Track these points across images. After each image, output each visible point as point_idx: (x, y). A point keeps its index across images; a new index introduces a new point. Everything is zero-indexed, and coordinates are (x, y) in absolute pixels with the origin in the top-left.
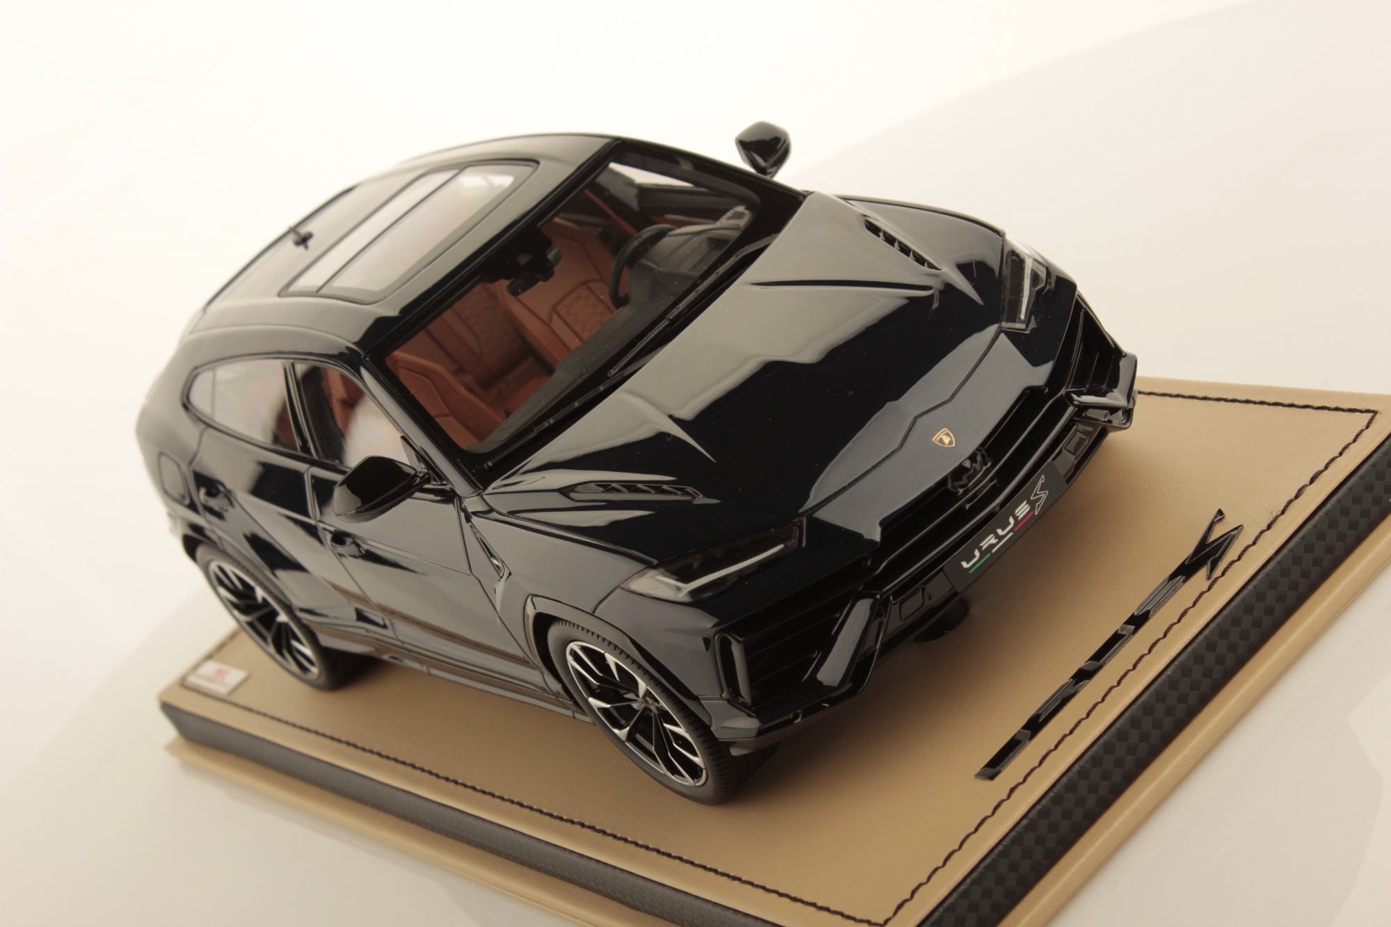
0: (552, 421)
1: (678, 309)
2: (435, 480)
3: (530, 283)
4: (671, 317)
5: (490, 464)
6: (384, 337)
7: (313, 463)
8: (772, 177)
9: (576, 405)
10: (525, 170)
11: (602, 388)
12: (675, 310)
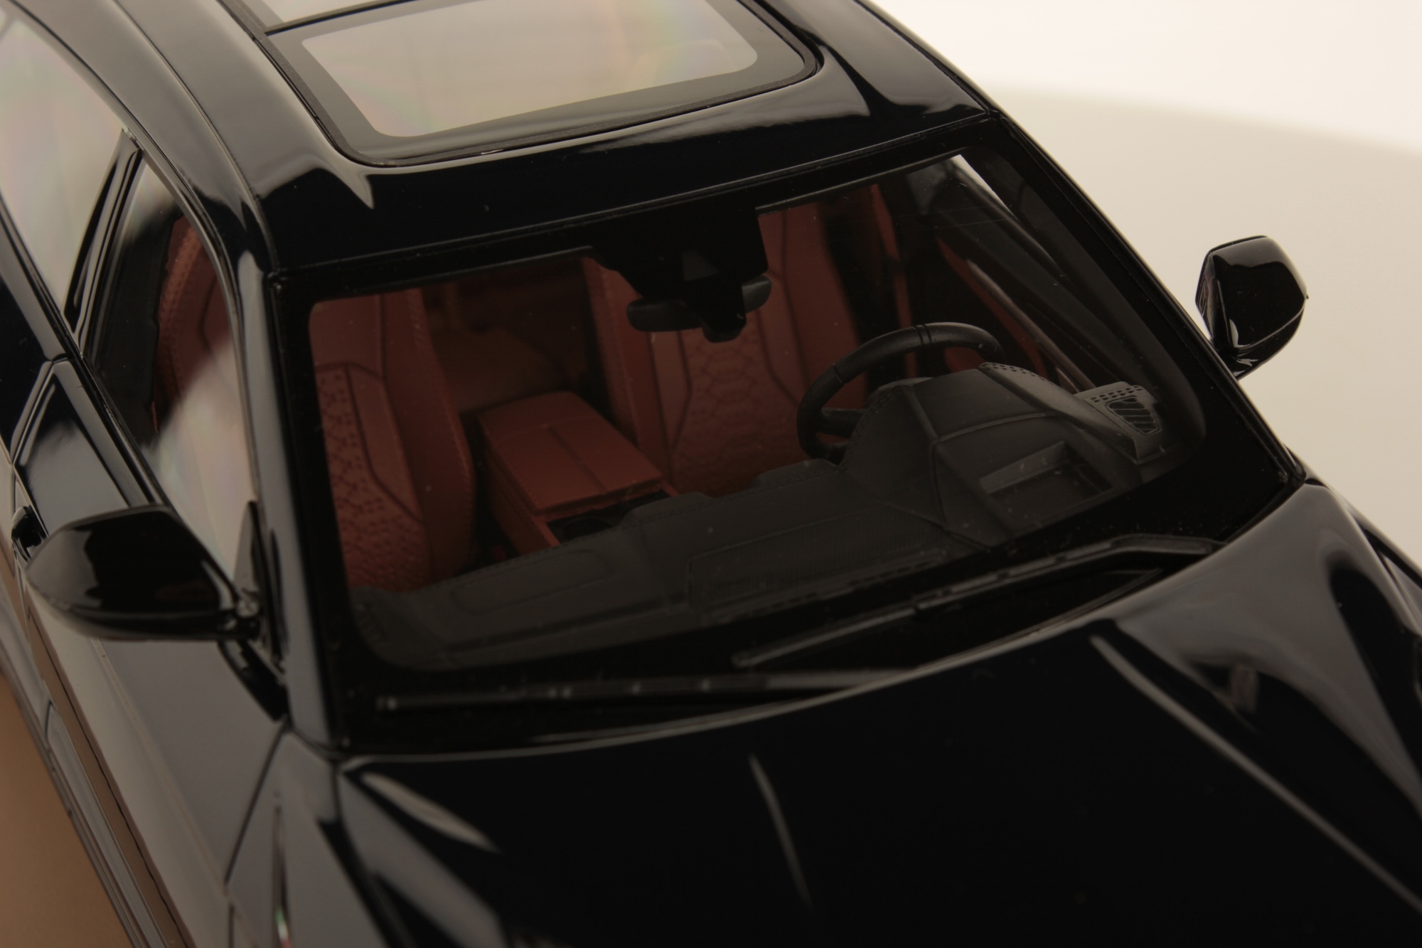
0: (567, 693)
1: (947, 593)
2: (264, 641)
3: (678, 323)
4: (923, 606)
5: (392, 704)
6: (336, 261)
7: (70, 353)
8: (1239, 377)
9: (636, 689)
10: (789, 59)
11: (705, 685)
12: (939, 592)
